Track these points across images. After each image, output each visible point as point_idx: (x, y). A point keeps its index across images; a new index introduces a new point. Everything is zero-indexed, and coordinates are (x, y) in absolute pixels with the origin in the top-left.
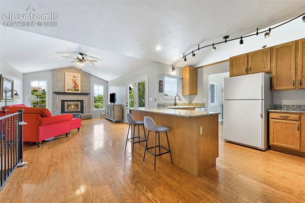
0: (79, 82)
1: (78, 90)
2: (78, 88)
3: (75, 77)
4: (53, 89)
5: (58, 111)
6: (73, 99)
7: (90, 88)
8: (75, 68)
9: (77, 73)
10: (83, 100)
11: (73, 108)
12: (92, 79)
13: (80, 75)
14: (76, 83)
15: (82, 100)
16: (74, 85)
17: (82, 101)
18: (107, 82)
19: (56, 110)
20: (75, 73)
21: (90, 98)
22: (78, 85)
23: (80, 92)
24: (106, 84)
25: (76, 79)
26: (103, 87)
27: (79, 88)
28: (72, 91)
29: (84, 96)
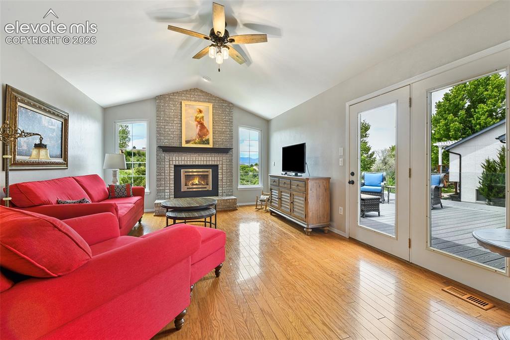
0: (209, 124)
1: (207, 142)
2: (207, 137)
3: (200, 111)
4: (158, 140)
5: (168, 191)
6: (197, 163)
7: (231, 137)
8: (202, 91)
9: (206, 102)
10: (217, 166)
11: (197, 182)
12: (236, 115)
13: (210, 106)
14: (202, 126)
15: (216, 164)
16: (200, 130)
17: (215, 168)
18: (268, 121)
19: (163, 188)
20: (201, 102)
21: (231, 161)
22: (207, 131)
23: (210, 146)
24: (265, 125)
25: (203, 117)
26: (258, 133)
27: (210, 137)
28: (196, 143)
29: (220, 155)
